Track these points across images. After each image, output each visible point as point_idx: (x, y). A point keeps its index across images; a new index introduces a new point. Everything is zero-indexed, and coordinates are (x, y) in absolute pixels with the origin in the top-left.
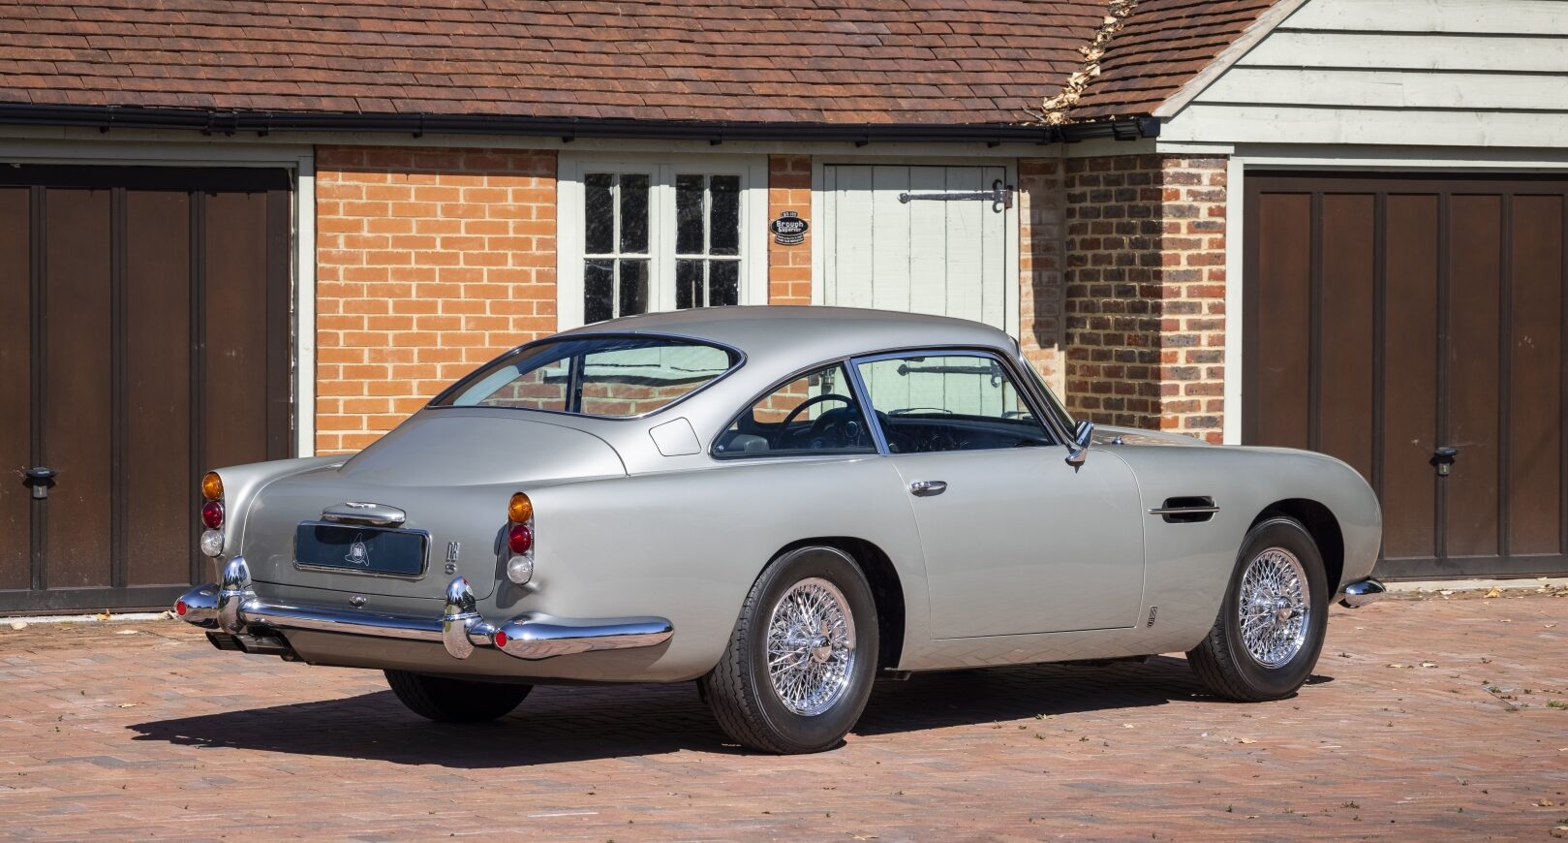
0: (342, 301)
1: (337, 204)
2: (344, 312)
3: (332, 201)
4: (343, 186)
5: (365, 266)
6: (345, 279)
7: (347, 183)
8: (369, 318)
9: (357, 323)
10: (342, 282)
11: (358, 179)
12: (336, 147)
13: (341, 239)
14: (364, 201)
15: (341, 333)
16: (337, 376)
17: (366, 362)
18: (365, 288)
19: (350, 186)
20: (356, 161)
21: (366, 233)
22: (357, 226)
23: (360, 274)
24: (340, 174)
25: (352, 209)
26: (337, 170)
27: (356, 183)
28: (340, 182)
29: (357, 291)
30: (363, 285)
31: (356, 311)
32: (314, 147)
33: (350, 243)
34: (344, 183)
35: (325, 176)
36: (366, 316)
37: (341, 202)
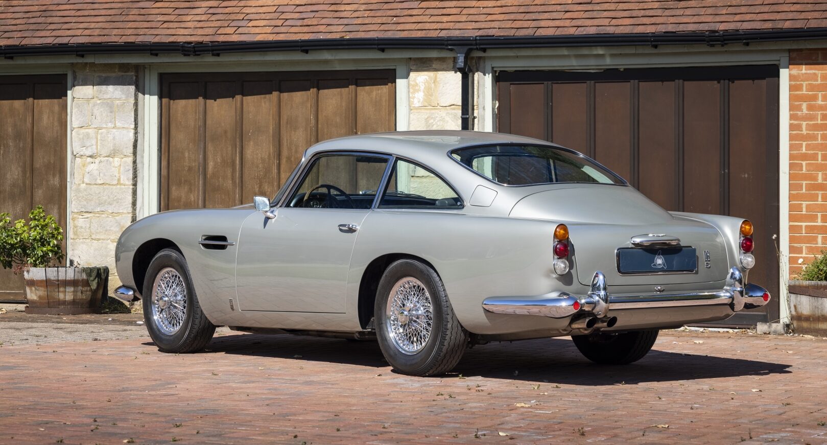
0: (804, 144)
1: (802, 85)
2: (806, 150)
3: (798, 83)
4: (806, 74)
5: (819, 122)
6: (806, 130)
7: (808, 72)
8: (822, 154)
9: (814, 157)
10: (804, 132)
11: (816, 69)
12: (801, 50)
13: (804, 106)
14: (819, 82)
15: (804, 163)
16: (802, 189)
17: (820, 180)
18: (819, 136)
19: (810, 74)
20: (814, 58)
21: (820, 102)
22: (815, 98)
23: (816, 127)
24: (804, 66)
25: (811, 88)
26: (802, 64)
27: (814, 71)
28: (804, 71)
29: (814, 138)
30: (818, 134)
31: (813, 149)
32: (790, 51)
33: (810, 108)
34: (806, 72)
35: (794, 68)
36: (820, 153)
37: (805, 84)
